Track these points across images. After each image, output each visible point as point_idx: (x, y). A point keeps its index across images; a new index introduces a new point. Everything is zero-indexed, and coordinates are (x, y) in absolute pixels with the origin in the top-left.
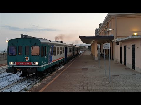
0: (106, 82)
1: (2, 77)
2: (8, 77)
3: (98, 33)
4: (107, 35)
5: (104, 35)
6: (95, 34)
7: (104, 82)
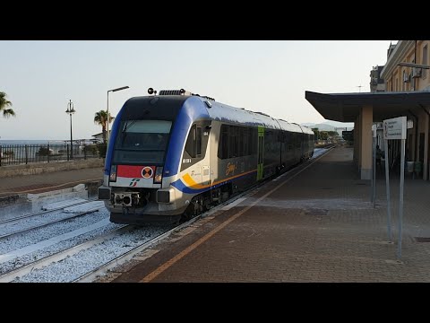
0: (388, 261)
1: (46, 226)
2: (61, 226)
3: (381, 81)
4: (412, 91)
5: (401, 88)
6: (373, 84)
7: (376, 260)
